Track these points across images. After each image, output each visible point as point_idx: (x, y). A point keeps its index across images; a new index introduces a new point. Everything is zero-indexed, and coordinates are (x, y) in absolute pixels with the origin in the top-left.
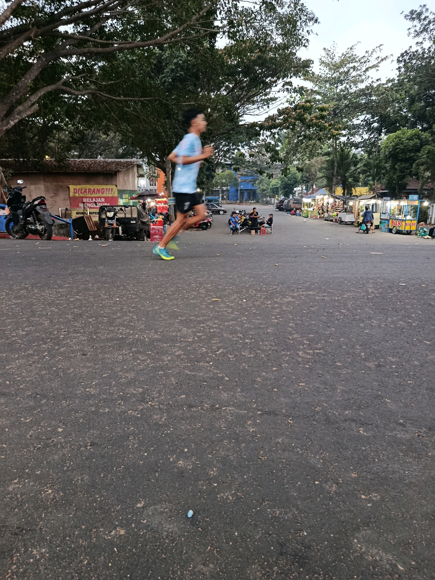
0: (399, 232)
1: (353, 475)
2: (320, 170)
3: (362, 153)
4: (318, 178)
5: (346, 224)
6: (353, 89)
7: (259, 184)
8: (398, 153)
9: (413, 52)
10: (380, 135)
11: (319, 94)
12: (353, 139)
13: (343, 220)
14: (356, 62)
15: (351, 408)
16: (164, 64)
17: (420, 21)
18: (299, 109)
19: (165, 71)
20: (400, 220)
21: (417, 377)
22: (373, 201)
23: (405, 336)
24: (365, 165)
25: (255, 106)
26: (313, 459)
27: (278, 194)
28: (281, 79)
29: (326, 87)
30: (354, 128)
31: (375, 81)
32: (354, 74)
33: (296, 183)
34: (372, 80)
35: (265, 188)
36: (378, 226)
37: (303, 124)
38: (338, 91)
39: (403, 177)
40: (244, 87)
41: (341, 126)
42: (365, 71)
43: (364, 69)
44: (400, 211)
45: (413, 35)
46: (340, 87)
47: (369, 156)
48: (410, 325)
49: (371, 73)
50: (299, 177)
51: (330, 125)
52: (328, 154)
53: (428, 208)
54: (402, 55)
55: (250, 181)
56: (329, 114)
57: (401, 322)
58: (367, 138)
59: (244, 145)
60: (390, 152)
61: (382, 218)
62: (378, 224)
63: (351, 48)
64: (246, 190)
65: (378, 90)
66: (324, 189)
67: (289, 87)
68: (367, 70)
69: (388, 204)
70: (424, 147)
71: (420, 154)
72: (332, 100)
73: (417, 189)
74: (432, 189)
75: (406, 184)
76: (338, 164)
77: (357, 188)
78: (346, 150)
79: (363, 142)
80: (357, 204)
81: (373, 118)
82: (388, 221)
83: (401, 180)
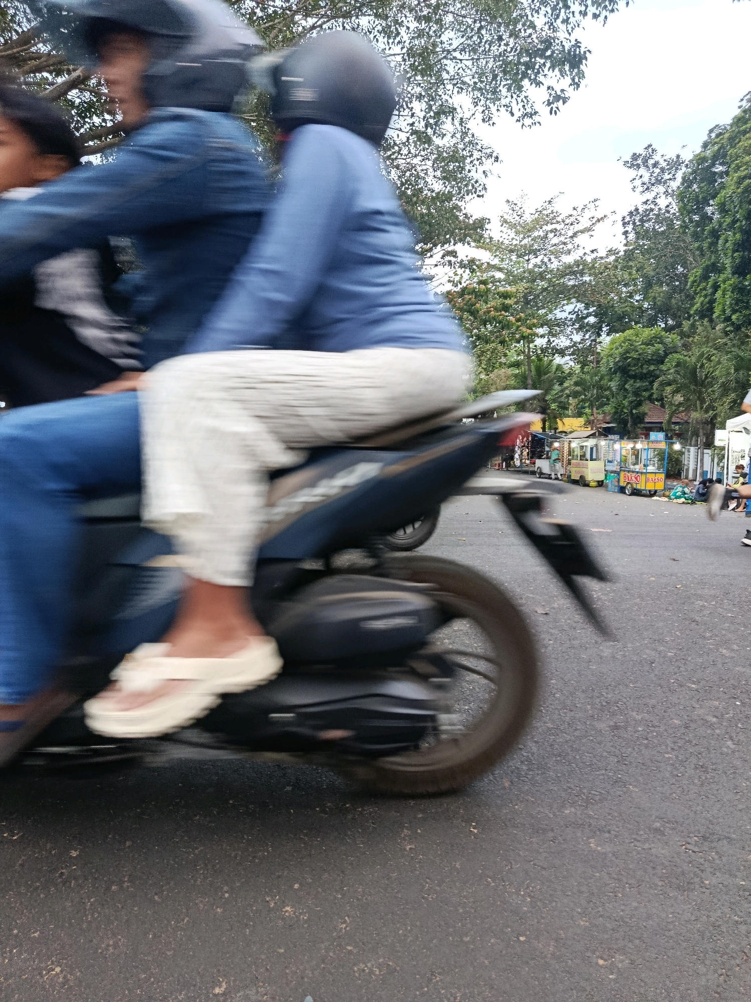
0: (636, 493)
1: (582, 923)
3: (572, 363)
6: (555, 265)
8: (629, 365)
10: (599, 335)
11: (500, 270)
12: (557, 341)
13: (544, 471)
14: (558, 222)
15: (573, 804)
18: (469, 294)
20: (637, 472)
21: (680, 747)
22: (591, 442)
23: (656, 675)
24: (576, 384)
26: (514, 897)
28: (439, 247)
29: (511, 260)
30: (558, 325)
31: (588, 252)
32: (555, 240)
34: (583, 251)
36: (602, 481)
37: (475, 318)
38: (530, 266)
39: (639, 404)
41: (535, 321)
42: (572, 237)
43: (570, 233)
44: (637, 457)
46: (534, 261)
47: (582, 368)
48: (662, 655)
49: (581, 239)
51: (518, 320)
52: (517, 364)
53: (681, 453)
54: (631, 214)
56: (516, 303)
57: (647, 651)
58: (579, 340)
60: (616, 364)
61: (607, 468)
62: (601, 477)
63: (550, 202)
65: (593, 267)
67: (453, 259)
68: (575, 235)
69: (617, 446)
70: (670, 356)
71: (664, 368)
72: (521, 280)
73: (662, 423)
74: (687, 422)
75: (645, 414)
76: (532, 380)
77: (566, 420)
78: (546, 358)
79: (572, 347)
80: (566, 445)
81: (587, 308)
82: (618, 473)
83: (636, 407)
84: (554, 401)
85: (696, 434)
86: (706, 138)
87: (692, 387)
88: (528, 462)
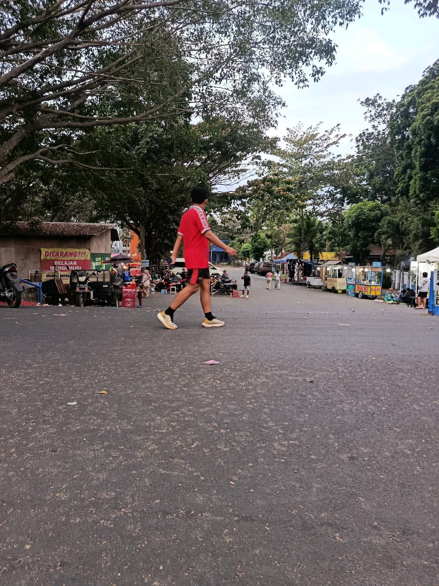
0: (365, 297)
2: (289, 236)
3: (327, 221)
4: (287, 244)
5: (315, 287)
6: (317, 164)
8: (360, 222)
9: (369, 134)
10: (343, 205)
11: (286, 167)
12: (318, 208)
13: (311, 284)
14: (318, 139)
16: (139, 137)
17: (375, 106)
18: (267, 182)
19: (140, 143)
20: (366, 285)
22: (339, 267)
24: (330, 233)
25: (227, 176)
26: (290, 574)
27: (249, 257)
28: (250, 154)
29: (292, 161)
30: (319, 199)
31: (336, 156)
32: (317, 150)
33: (265, 247)
34: (333, 156)
36: (345, 290)
37: (271, 195)
38: (303, 165)
39: (366, 245)
40: (216, 160)
41: (306, 197)
42: (326, 148)
43: (325, 145)
44: (365, 276)
45: (369, 119)
46: (305, 162)
47: (333, 224)
49: (331, 149)
50: (269, 243)
51: (296, 197)
52: (295, 221)
53: (391, 274)
54: (360, 135)
56: (295, 186)
58: (331, 208)
59: (216, 211)
60: (353, 222)
61: (348, 282)
62: (345, 288)
64: (219, 252)
65: (339, 165)
66: (293, 254)
67: (259, 161)
68: (328, 146)
69: (354, 270)
70: (384, 218)
71: (381, 224)
72: (298, 173)
73: (380, 256)
74: (394, 256)
75: (369, 251)
76: (305, 231)
77: (324, 254)
78: (312, 218)
79: (328, 211)
80: (324, 269)
81: (336, 189)
82: (354, 285)
83: (365, 247)
85: (399, 262)
86: (404, 93)
87: (397, 236)
88: (302, 278)
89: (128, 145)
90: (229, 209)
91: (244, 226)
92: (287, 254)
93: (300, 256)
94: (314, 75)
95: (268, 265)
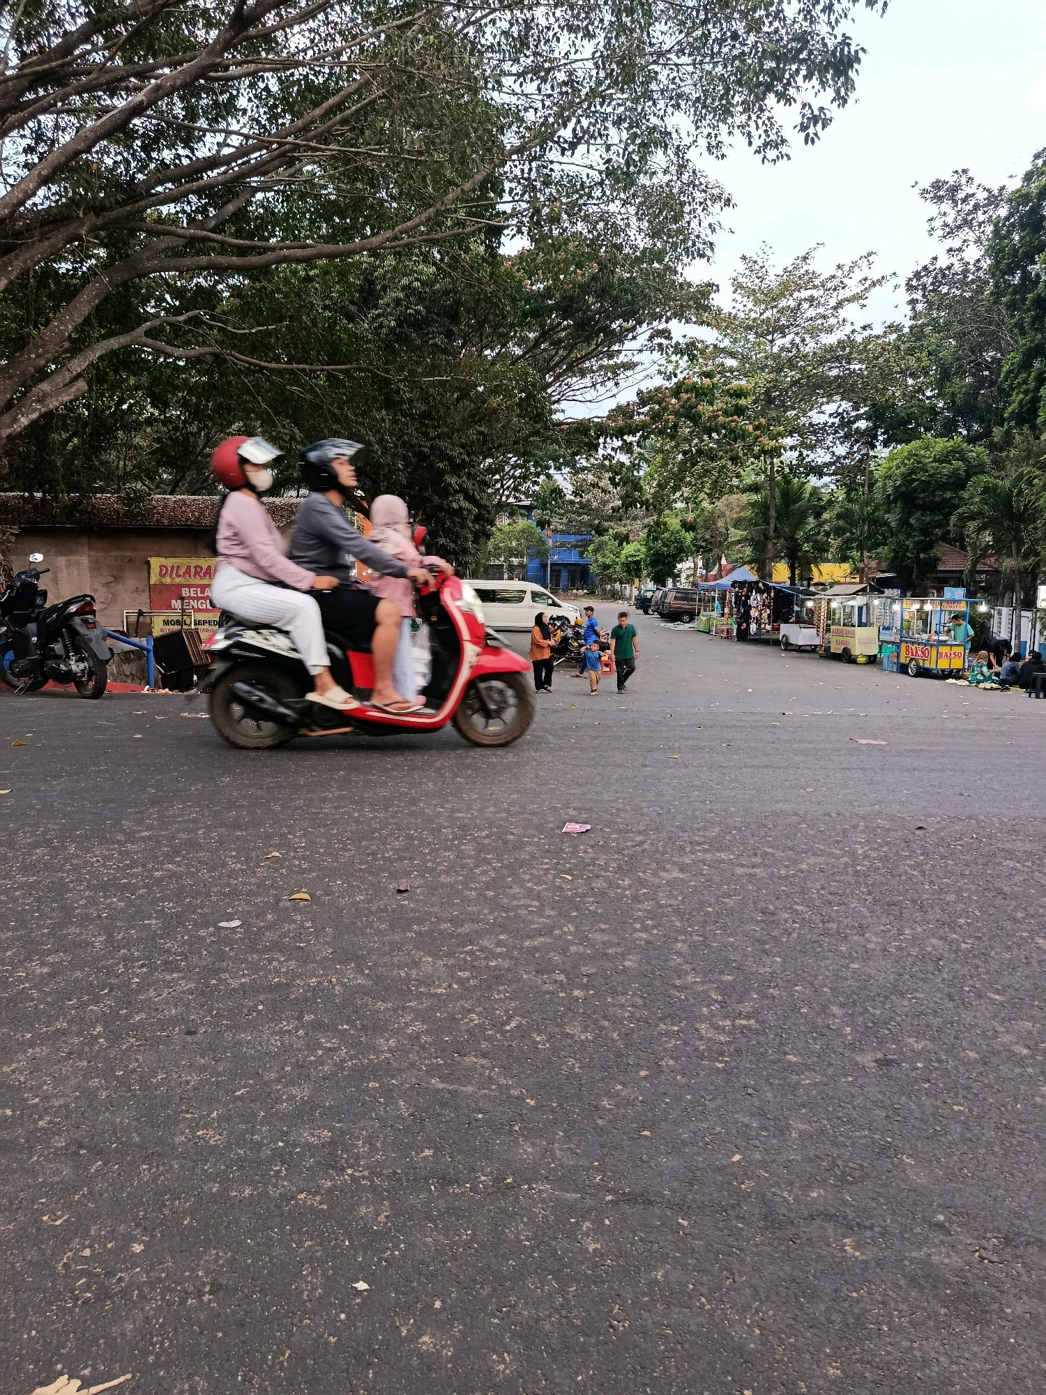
0: (923, 673)
2: (737, 524)
3: (834, 487)
4: (732, 543)
5: (800, 650)
6: (810, 346)
7: (596, 551)
8: (915, 490)
9: (941, 269)
10: (873, 447)
11: (732, 355)
12: (812, 456)
13: (792, 641)
14: (815, 287)
16: (378, 287)
17: (955, 202)
18: (686, 392)
19: (381, 301)
20: (926, 644)
22: (860, 601)
24: (839, 516)
25: (587, 381)
27: (639, 577)
28: (645, 325)
29: (748, 341)
30: (814, 433)
31: (859, 329)
32: (811, 313)
33: (681, 552)
34: (852, 328)
35: (608, 562)
36: (875, 656)
37: (696, 424)
38: (775, 349)
39: (928, 546)
40: (560, 341)
41: (781, 428)
42: (835, 308)
43: (833, 302)
44: (925, 622)
45: (941, 233)
46: (780, 342)
47: (848, 493)
49: (849, 311)
50: (689, 542)
51: (756, 428)
52: (754, 488)
53: (989, 616)
54: (917, 275)
55: (575, 547)
56: (755, 402)
58: (844, 454)
59: (562, 464)
60: (896, 489)
61: (882, 638)
62: (874, 650)
63: (805, 258)
64: (566, 565)
65: (865, 350)
66: (747, 567)
67: (664, 342)
68: (840, 305)
69: (896, 607)
70: (974, 479)
71: (966, 495)
72: (762, 369)
73: (962, 572)
74: (997, 571)
75: (937, 560)
76: (777, 512)
77: (825, 567)
78: (796, 480)
79: (833, 463)
80: (824, 604)
81: (856, 408)
82: (897, 645)
83: (925, 550)
84: (807, 539)
85: (1010, 588)
86: (1029, 167)
87: (1006, 523)
88: (768, 627)
89: (352, 308)
90: (592, 460)
91: (628, 501)
92: (733, 569)
93: (764, 573)
94: (804, 128)
95: (685, 596)
